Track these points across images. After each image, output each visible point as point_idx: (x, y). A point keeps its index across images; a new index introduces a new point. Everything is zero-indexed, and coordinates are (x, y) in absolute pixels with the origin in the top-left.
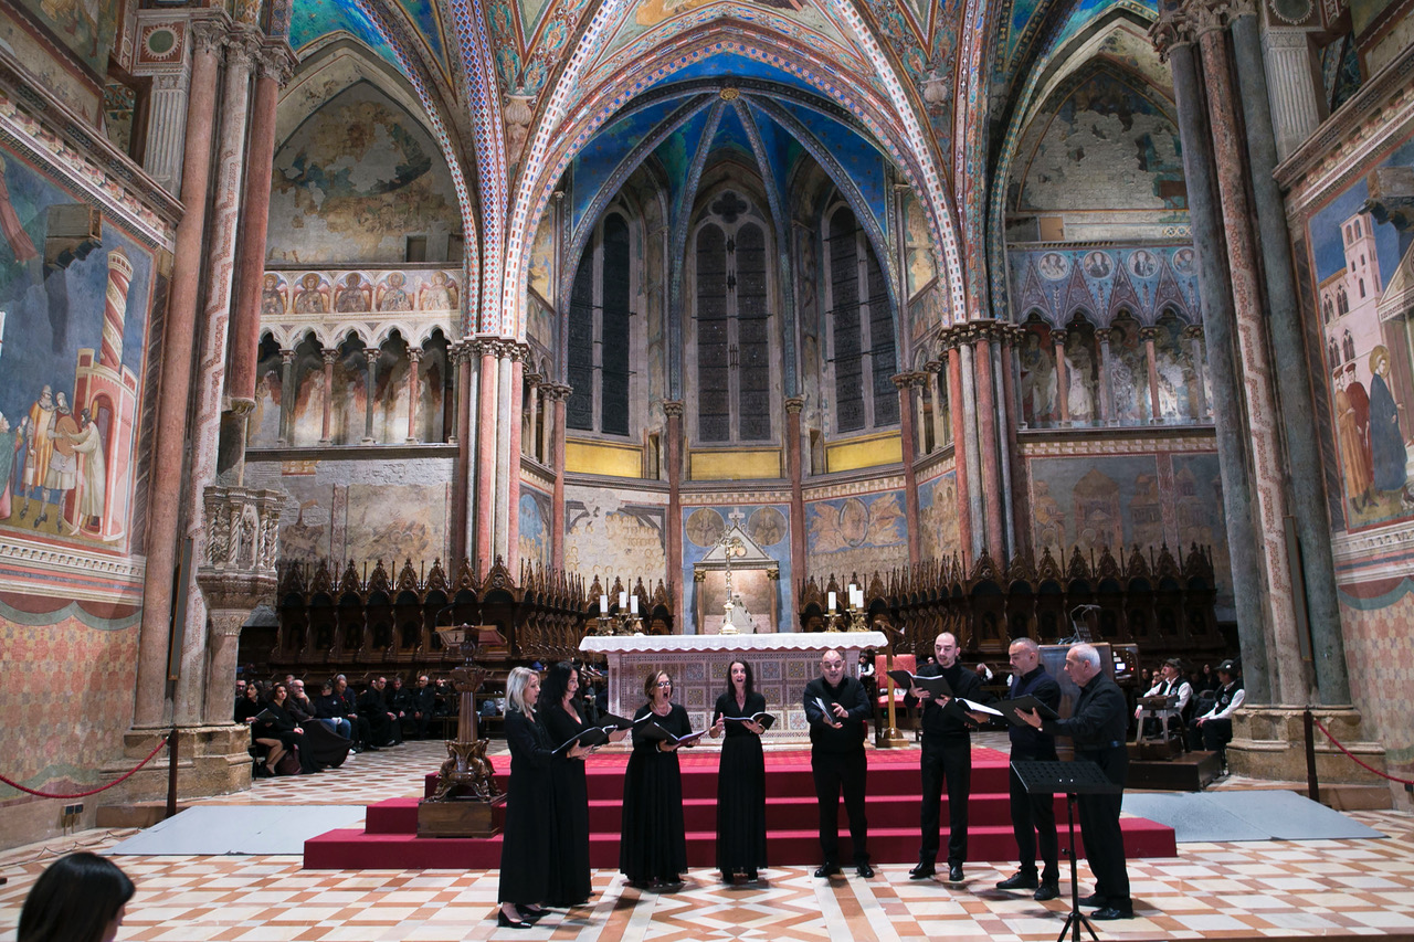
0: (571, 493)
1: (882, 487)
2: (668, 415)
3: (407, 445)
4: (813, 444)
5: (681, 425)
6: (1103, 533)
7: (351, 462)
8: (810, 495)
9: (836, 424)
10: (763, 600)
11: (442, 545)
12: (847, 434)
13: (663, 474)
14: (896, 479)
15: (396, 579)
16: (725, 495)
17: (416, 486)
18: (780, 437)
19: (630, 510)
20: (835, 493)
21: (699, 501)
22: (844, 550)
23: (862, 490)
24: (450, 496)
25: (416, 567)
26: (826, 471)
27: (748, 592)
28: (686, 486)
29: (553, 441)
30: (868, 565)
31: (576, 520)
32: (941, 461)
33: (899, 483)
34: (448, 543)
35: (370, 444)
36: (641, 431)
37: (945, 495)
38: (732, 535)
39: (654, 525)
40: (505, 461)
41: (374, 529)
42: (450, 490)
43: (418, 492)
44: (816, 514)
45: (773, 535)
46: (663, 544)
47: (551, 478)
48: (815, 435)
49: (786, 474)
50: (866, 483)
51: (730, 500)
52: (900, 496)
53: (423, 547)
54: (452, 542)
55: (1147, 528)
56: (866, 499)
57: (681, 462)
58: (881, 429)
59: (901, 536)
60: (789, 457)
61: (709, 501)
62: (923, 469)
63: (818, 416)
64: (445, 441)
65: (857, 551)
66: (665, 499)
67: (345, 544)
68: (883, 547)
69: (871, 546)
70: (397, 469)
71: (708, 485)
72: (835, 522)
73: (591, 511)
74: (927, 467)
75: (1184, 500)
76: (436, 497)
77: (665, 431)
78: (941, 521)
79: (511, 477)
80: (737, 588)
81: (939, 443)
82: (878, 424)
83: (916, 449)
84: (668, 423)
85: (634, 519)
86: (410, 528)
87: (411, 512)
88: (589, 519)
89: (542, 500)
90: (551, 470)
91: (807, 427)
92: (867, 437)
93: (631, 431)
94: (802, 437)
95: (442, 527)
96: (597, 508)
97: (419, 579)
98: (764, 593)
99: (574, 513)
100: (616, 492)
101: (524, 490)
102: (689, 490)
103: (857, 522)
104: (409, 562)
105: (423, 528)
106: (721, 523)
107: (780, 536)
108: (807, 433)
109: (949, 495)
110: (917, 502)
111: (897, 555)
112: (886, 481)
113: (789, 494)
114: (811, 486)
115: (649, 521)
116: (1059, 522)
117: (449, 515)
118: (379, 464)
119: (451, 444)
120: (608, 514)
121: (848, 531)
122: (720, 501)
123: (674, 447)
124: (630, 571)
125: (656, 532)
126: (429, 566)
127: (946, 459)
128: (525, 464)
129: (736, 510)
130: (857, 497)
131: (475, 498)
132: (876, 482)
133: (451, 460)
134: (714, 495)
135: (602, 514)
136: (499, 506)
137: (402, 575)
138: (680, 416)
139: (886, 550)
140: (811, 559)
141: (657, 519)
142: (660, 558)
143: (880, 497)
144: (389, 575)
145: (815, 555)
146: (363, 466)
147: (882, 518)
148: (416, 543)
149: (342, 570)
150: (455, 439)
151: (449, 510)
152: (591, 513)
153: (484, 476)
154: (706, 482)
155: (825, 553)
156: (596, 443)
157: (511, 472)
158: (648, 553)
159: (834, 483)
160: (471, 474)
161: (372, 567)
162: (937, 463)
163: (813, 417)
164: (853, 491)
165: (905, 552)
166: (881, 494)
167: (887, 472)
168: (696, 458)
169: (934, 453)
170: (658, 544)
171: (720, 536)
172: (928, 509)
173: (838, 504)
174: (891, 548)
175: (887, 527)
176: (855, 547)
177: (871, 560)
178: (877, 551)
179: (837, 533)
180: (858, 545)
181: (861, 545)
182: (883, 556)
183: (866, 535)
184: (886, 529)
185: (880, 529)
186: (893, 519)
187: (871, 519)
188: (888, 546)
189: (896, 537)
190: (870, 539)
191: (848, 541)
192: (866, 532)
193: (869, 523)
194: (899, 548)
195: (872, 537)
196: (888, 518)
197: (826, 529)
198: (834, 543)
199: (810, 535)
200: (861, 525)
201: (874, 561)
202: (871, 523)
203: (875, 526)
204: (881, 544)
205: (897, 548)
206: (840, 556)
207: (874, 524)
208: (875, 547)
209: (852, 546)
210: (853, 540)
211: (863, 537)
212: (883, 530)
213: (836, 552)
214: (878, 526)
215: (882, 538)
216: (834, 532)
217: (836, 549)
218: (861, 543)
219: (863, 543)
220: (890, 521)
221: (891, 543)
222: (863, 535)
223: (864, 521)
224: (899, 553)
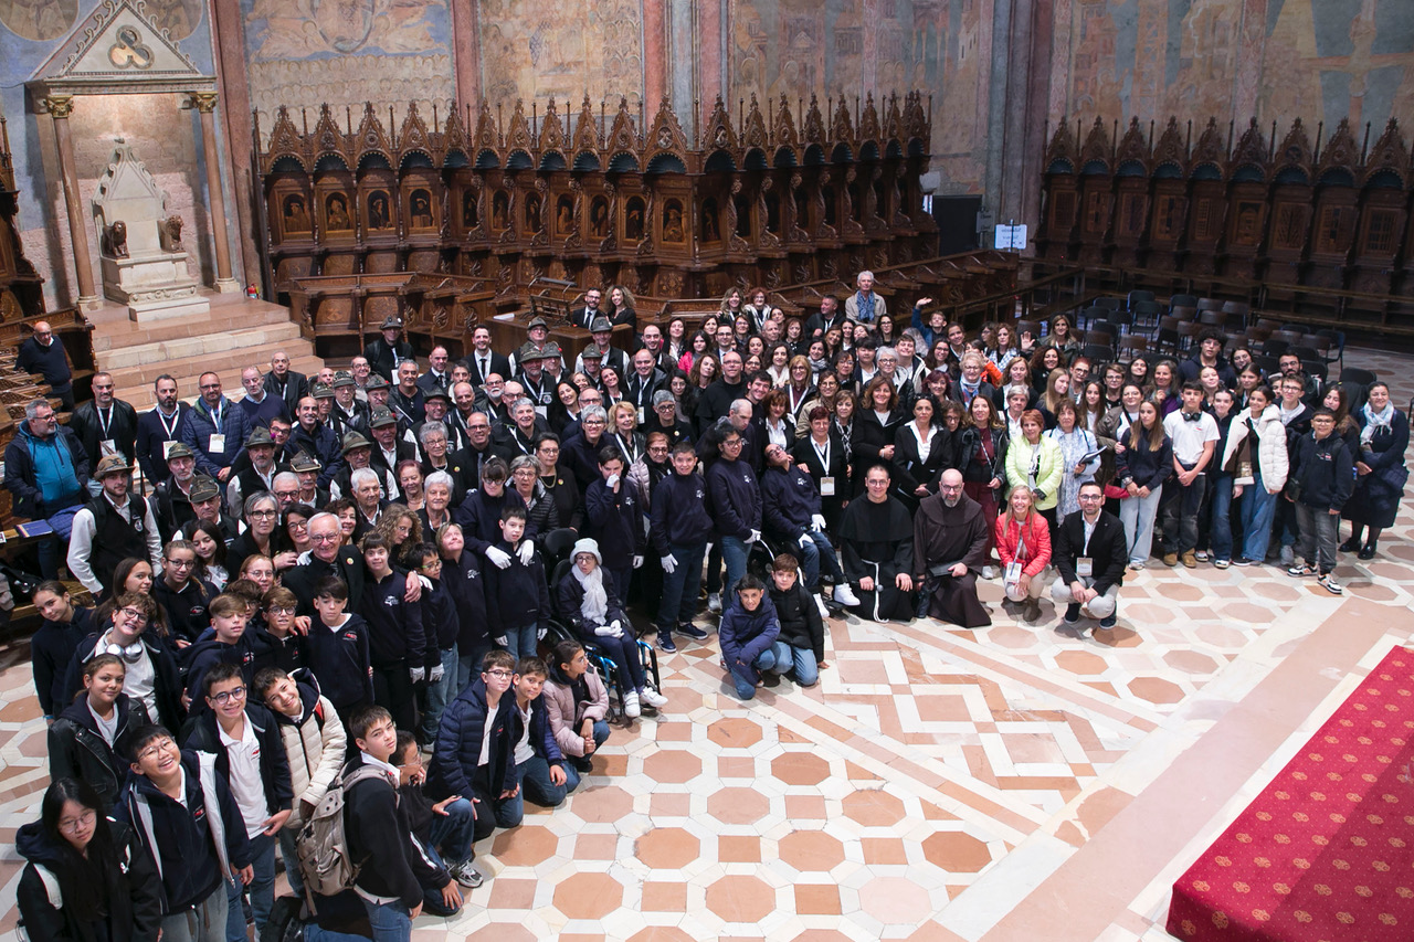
6: (805, 65)
10: (170, 145)
22: (324, 57)
27: (140, 131)
30: (373, 86)
45: (178, 20)
55: (849, 62)
59: (439, 39)
65: (351, 61)
68: (403, 56)
69: (379, 54)
75: (886, 24)
78: (543, 25)
80: (117, 125)
98: (171, 134)
103: (348, 8)
107: (192, 23)
111: (430, 73)
116: (761, 48)
121: (332, 22)
139: (409, 62)
140: (256, 71)
145: (262, 63)
147: (401, 4)
155: (283, 60)
165: (446, 68)
174: (419, 59)
175: (409, 22)
176: (346, 52)
177: (380, 78)
178: (391, 63)
179: (307, 25)
180: (353, 51)
181: (360, 50)
182: (405, 73)
183: (369, 32)
184: (408, 26)
185: (397, 25)
186: (422, 8)
187: (378, 4)
188: (413, 55)
189: (429, 40)
190: (377, 40)
191: (333, 41)
192: (368, 26)
193: (373, 12)
194: (434, 61)
195: (380, 37)
196: (411, 6)
197: (282, 15)
198: (303, 42)
199: (247, 24)
200: (359, 13)
201: (387, 80)
202: (378, 11)
203: (387, 19)
204: (398, 51)
205: (430, 60)
206: (315, 68)
207: (382, 15)
208: (386, 55)
209: (341, 51)
210: (341, 39)
211: (362, 37)
212: (402, 27)
213: (308, 60)
214: (392, 19)
215: (400, 41)
216: (302, 22)
217: (307, 54)
218: (358, 47)
219: (364, 46)
220: (416, 13)
221: (418, 52)
222: (364, 33)
223: (364, 7)
224: (434, 69)
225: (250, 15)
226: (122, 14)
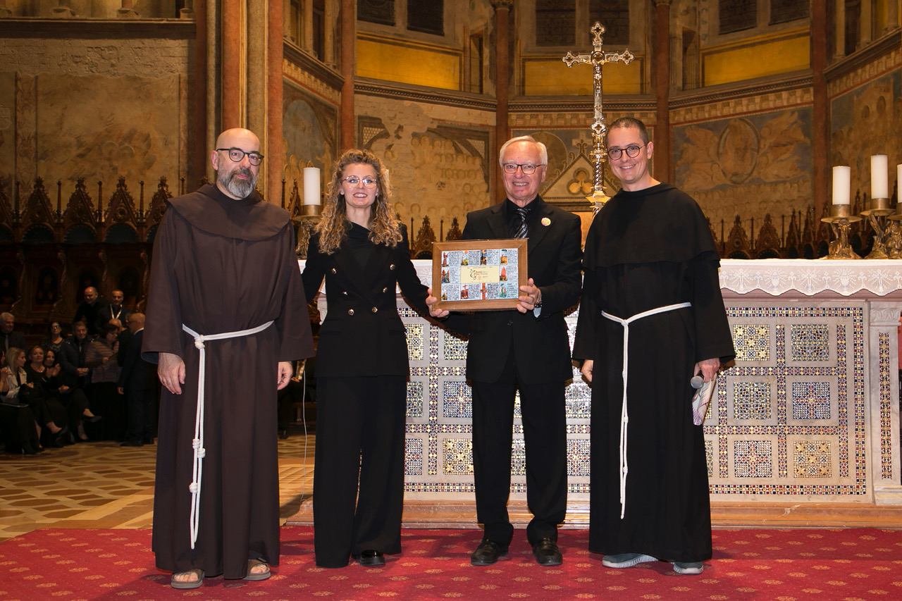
0: (365, 105)
1: (778, 103)
2: (495, 6)
3: (123, 19)
4: (685, 49)
5: (512, 21)
7: (39, 41)
8: (680, 116)
9: (717, 23)
11: (175, 162)
12: (731, 36)
13: (488, 86)
14: (799, 92)
15: (105, 207)
16: (568, 116)
17: (135, 79)
18: (641, 41)
19: (444, 131)
20: (713, 113)
21: (534, 122)
22: (723, 188)
23: (751, 108)
24: (184, 93)
25: (134, 191)
26: (701, 83)
28: (519, 102)
29: (339, 33)
30: (757, 207)
31: (371, 142)
32: (870, 61)
33: (803, 98)
34: (183, 160)
35: (65, 15)
36: (459, 29)
37: (873, 108)
38: (577, 166)
39: (475, 153)
40: (261, 43)
41: (78, 139)
42: (184, 86)
43: (139, 88)
44: (687, 141)
46: (486, 178)
47: (335, 83)
48: (688, 36)
49: (648, 89)
50: (758, 99)
51: (574, 122)
52: (804, 115)
53: (149, 165)
54: (189, 158)
56: (756, 120)
57: (511, 70)
58: (780, 27)
59: (804, 168)
60: (654, 66)
61: (548, 122)
62: (840, 76)
63: (693, 12)
64: (178, 16)
65: (741, 190)
66: (490, 118)
67: (37, 159)
68: (776, 183)
69: (760, 183)
70: (107, 52)
71: (546, 102)
72: (712, 151)
73: (392, 130)
74: (847, 73)
76: (165, 95)
77: (491, 28)
79: (271, 69)
81: (865, 38)
82: (774, 21)
83: (831, 49)
84: (495, 18)
85: (449, 143)
86: (129, 137)
87: (129, 116)
88: (389, 141)
89: (323, 112)
90: (336, 72)
91: (678, 25)
92: (760, 38)
93: (446, 29)
94: (671, 38)
95: (174, 138)
96: (400, 128)
97: (137, 207)
99: (369, 133)
100: (425, 106)
101: (292, 92)
102: (522, 108)
103: (742, 151)
104: (122, 183)
105: (147, 139)
106: (562, 152)
108: (679, 32)
109: (881, 108)
110: (827, 123)
111: (795, 194)
112: (785, 95)
113: (652, 115)
114: (682, 104)
115: (468, 146)
117: (183, 121)
118: (81, 46)
119: (185, 19)
120: (415, 135)
121: (730, 162)
122: (562, 122)
123: (502, 49)
124: (443, 212)
125: (478, 161)
126: (151, 190)
127: (878, 56)
128: (291, 55)
129: (583, 136)
130: (744, 118)
131: (218, 97)
132: (772, 96)
133: (184, 43)
134: (554, 115)
135: (406, 135)
136: (252, 108)
137: (113, 201)
138: (511, 8)
139: (781, 187)
141: (479, 145)
142: (483, 196)
143: (774, 116)
144: (95, 203)
146: (57, 47)
147: (778, 145)
148: (139, 159)
149: (25, 195)
150: (190, 12)
151: (184, 114)
152: (392, 133)
153: (229, 63)
154: (544, 97)
155: (697, 192)
156: (399, 42)
157: (270, 60)
158: (467, 189)
159: (712, 99)
160: (212, 61)
161: (69, 190)
162: (863, 65)
163: (687, 12)
164: (739, 109)
165: (807, 190)
166: (777, 113)
167: (789, 82)
168: (532, 67)
169: (858, 52)
170: (480, 179)
171: (561, 168)
172: (845, 130)
173: (716, 127)
174: (788, 185)
175: (783, 157)
176: (738, 183)
177: (759, 201)
178: (768, 189)
179: (714, 166)
180: (743, 182)
181: (747, 181)
182: (777, 196)
183: (754, 168)
184: (782, 161)
185: (773, 161)
186: (793, 146)
187: (762, 146)
188: (784, 182)
189: (796, 170)
190: (760, 173)
191: (730, 176)
192: (754, 163)
193: (758, 152)
194: (798, 185)
195: (762, 171)
196: (785, 145)
197: (699, 160)
198: (710, 178)
199: (677, 168)
200: (748, 155)
201: (764, 202)
202: (761, 152)
203: (767, 157)
204: (774, 180)
205: (796, 185)
206: (716, 196)
207: (765, 154)
208: (765, 184)
209: (734, 182)
210: (735, 174)
211: (749, 171)
212: (778, 162)
213: (712, 191)
214: (770, 157)
215: (775, 172)
216: (710, 164)
217: (712, 186)
218: (746, 179)
219: (750, 178)
220: (788, 150)
221: (788, 179)
222: (750, 169)
223: (752, 149)
224: (799, 191)
225: (679, 162)
226: (579, 161)
